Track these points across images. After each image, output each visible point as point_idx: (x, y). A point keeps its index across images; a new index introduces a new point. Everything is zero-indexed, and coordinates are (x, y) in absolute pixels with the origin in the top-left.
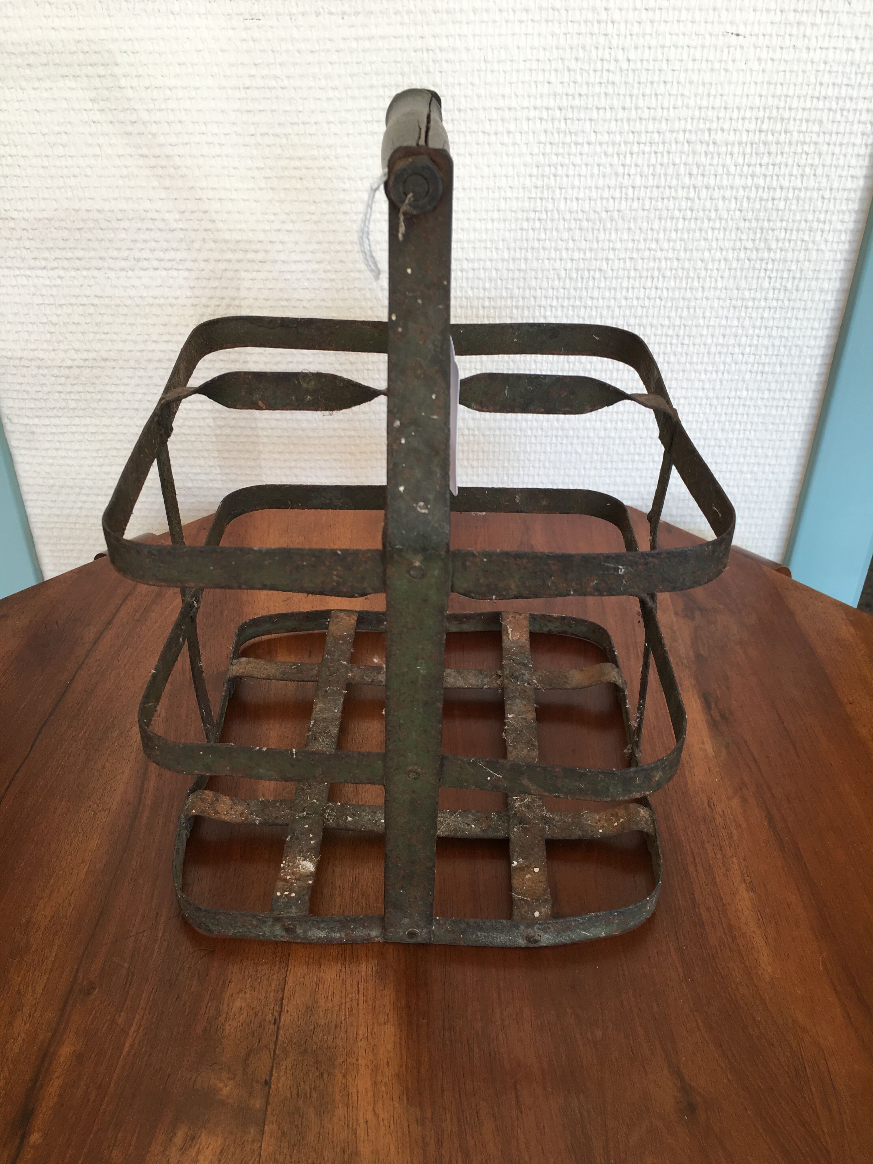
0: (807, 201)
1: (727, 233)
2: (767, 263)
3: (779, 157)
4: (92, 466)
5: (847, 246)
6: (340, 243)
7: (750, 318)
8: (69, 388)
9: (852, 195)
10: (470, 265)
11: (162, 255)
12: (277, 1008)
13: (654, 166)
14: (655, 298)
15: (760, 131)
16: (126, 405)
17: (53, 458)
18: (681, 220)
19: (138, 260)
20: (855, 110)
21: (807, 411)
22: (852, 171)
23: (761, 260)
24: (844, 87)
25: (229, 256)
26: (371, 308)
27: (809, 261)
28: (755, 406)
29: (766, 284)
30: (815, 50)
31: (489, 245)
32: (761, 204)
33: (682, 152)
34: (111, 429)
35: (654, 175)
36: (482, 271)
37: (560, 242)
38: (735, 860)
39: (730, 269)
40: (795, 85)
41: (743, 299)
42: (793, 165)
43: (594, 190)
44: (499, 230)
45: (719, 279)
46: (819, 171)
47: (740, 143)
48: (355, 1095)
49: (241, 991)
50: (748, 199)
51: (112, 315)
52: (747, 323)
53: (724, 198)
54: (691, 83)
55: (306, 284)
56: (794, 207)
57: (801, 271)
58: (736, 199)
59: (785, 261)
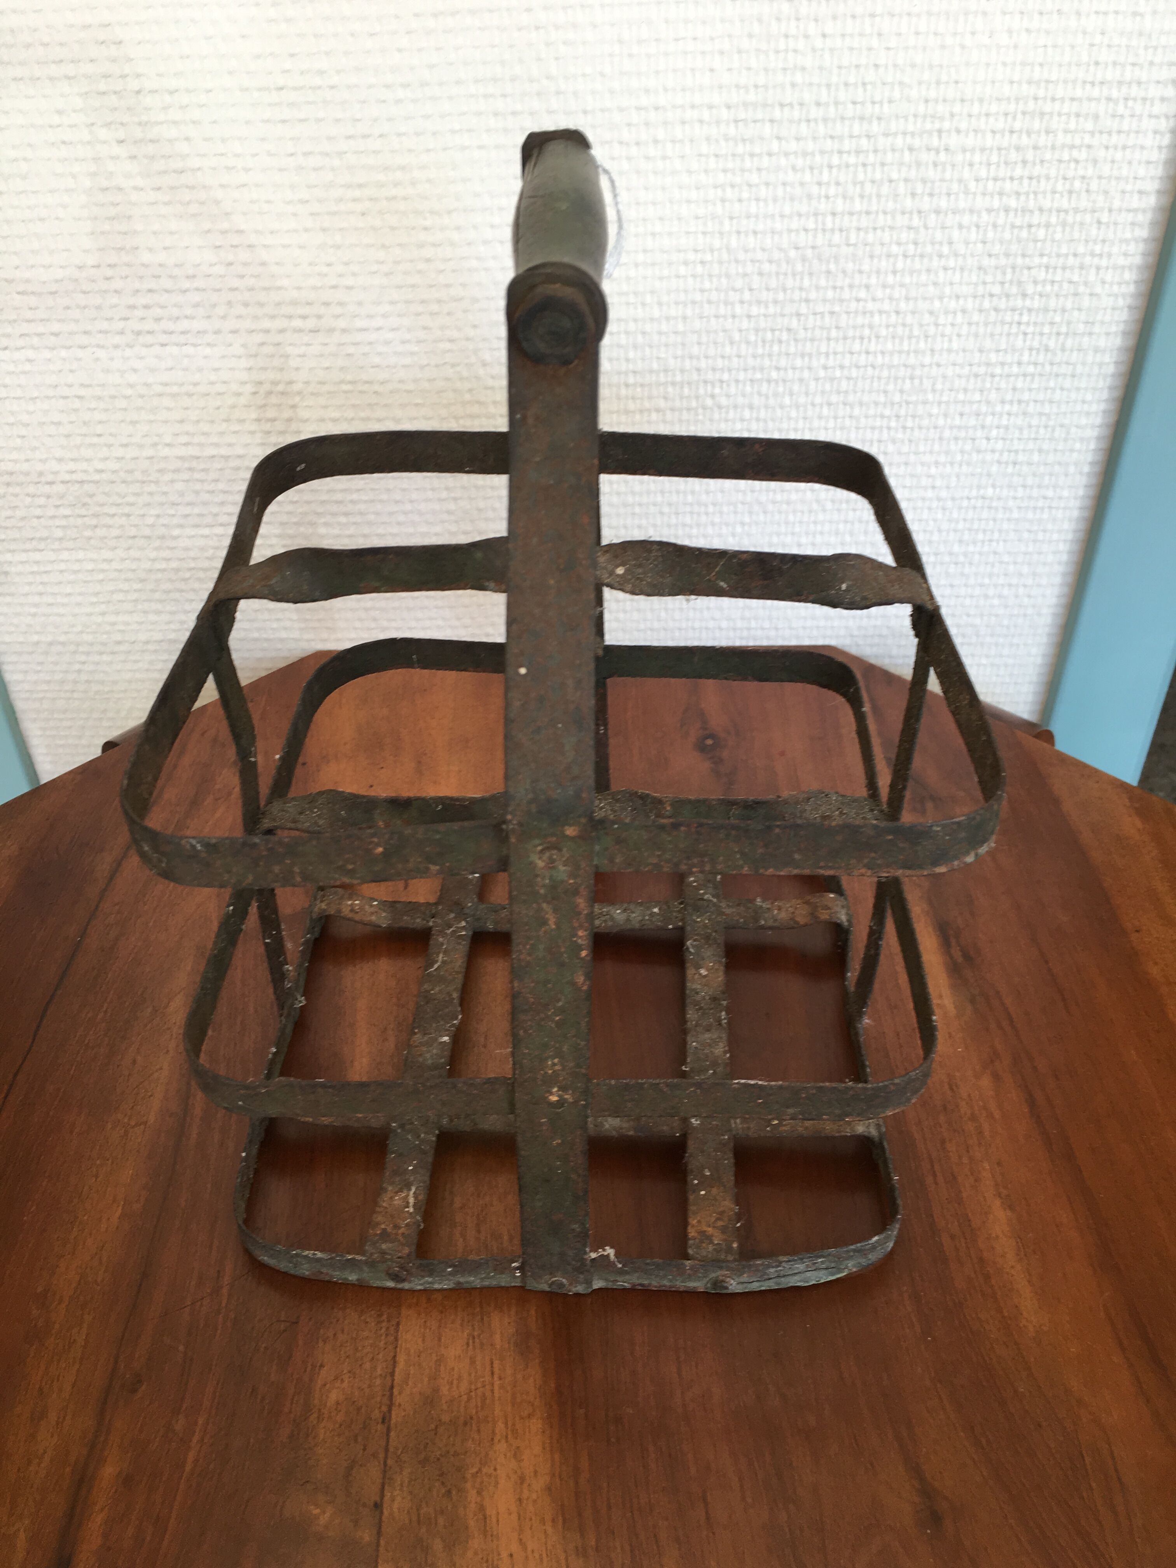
0: (1077, 227)
1: (966, 274)
2: (1021, 314)
3: (1038, 167)
4: (91, 614)
5: (1132, 288)
6: (423, 302)
7: (998, 389)
8: (51, 512)
9: (1140, 217)
11: (171, 326)
12: (386, 1400)
13: (862, 183)
14: (866, 366)
15: (1012, 132)
16: (133, 532)
17: (36, 605)
18: (901, 258)
19: (139, 333)
20: (1144, 99)
21: (1076, 513)
22: (1139, 185)
23: (1013, 310)
24: (1129, 68)
25: (266, 324)
27: (1079, 310)
29: (1019, 343)
30: (1088, 15)
31: (632, 299)
32: (1012, 233)
33: (901, 164)
34: (115, 565)
35: (862, 196)
36: (623, 336)
37: (731, 293)
38: (986, 1165)
39: (970, 324)
40: (1060, 65)
41: (988, 364)
42: (1057, 178)
43: (777, 218)
44: (645, 278)
45: (955, 338)
46: (1094, 186)
47: (983, 150)
48: (494, 1520)
49: (336, 1378)
50: (995, 226)
51: (106, 410)
52: (993, 396)
53: (961, 227)
54: (913, 66)
55: (377, 360)
56: (1058, 236)
57: (1069, 323)
58: (978, 226)
59: (1046, 310)
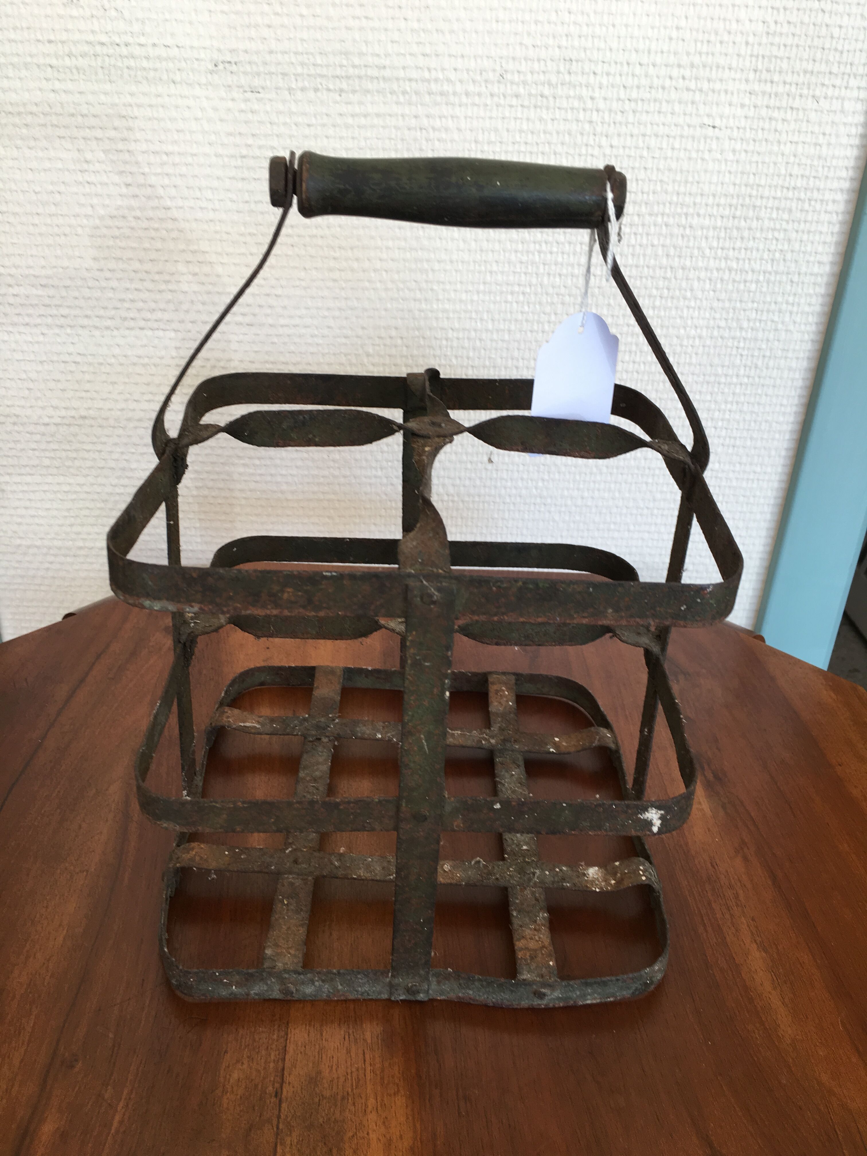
0: (777, 284)
1: (702, 312)
2: (739, 342)
3: (751, 242)
4: (62, 525)
5: (814, 328)
6: (329, 309)
7: (723, 393)
8: (43, 446)
9: (819, 279)
10: (455, 335)
11: (148, 315)
12: (278, 1079)
13: (633, 246)
14: (632, 372)
15: (734, 217)
16: (102, 464)
17: (22, 516)
18: (658, 298)
19: (125, 319)
20: (822, 201)
21: (776, 485)
22: (819, 258)
23: (734, 338)
24: (812, 179)
27: (778, 340)
28: (726, 479)
29: (738, 362)
30: (785, 144)
31: (474, 315)
32: (733, 286)
33: (660, 234)
34: (86, 489)
35: (633, 255)
36: (466, 341)
37: (542, 315)
38: (743, 919)
39: (704, 346)
40: (767, 175)
41: (716, 375)
42: (764, 251)
43: (576, 267)
44: (483, 301)
45: (694, 355)
46: (789, 256)
47: (715, 228)
49: (238, 1061)
50: (722, 280)
51: (94, 373)
52: (719, 398)
53: (699, 279)
54: (670, 170)
55: (292, 348)
56: (764, 289)
57: (771, 350)
58: (710, 280)
59: (756, 340)
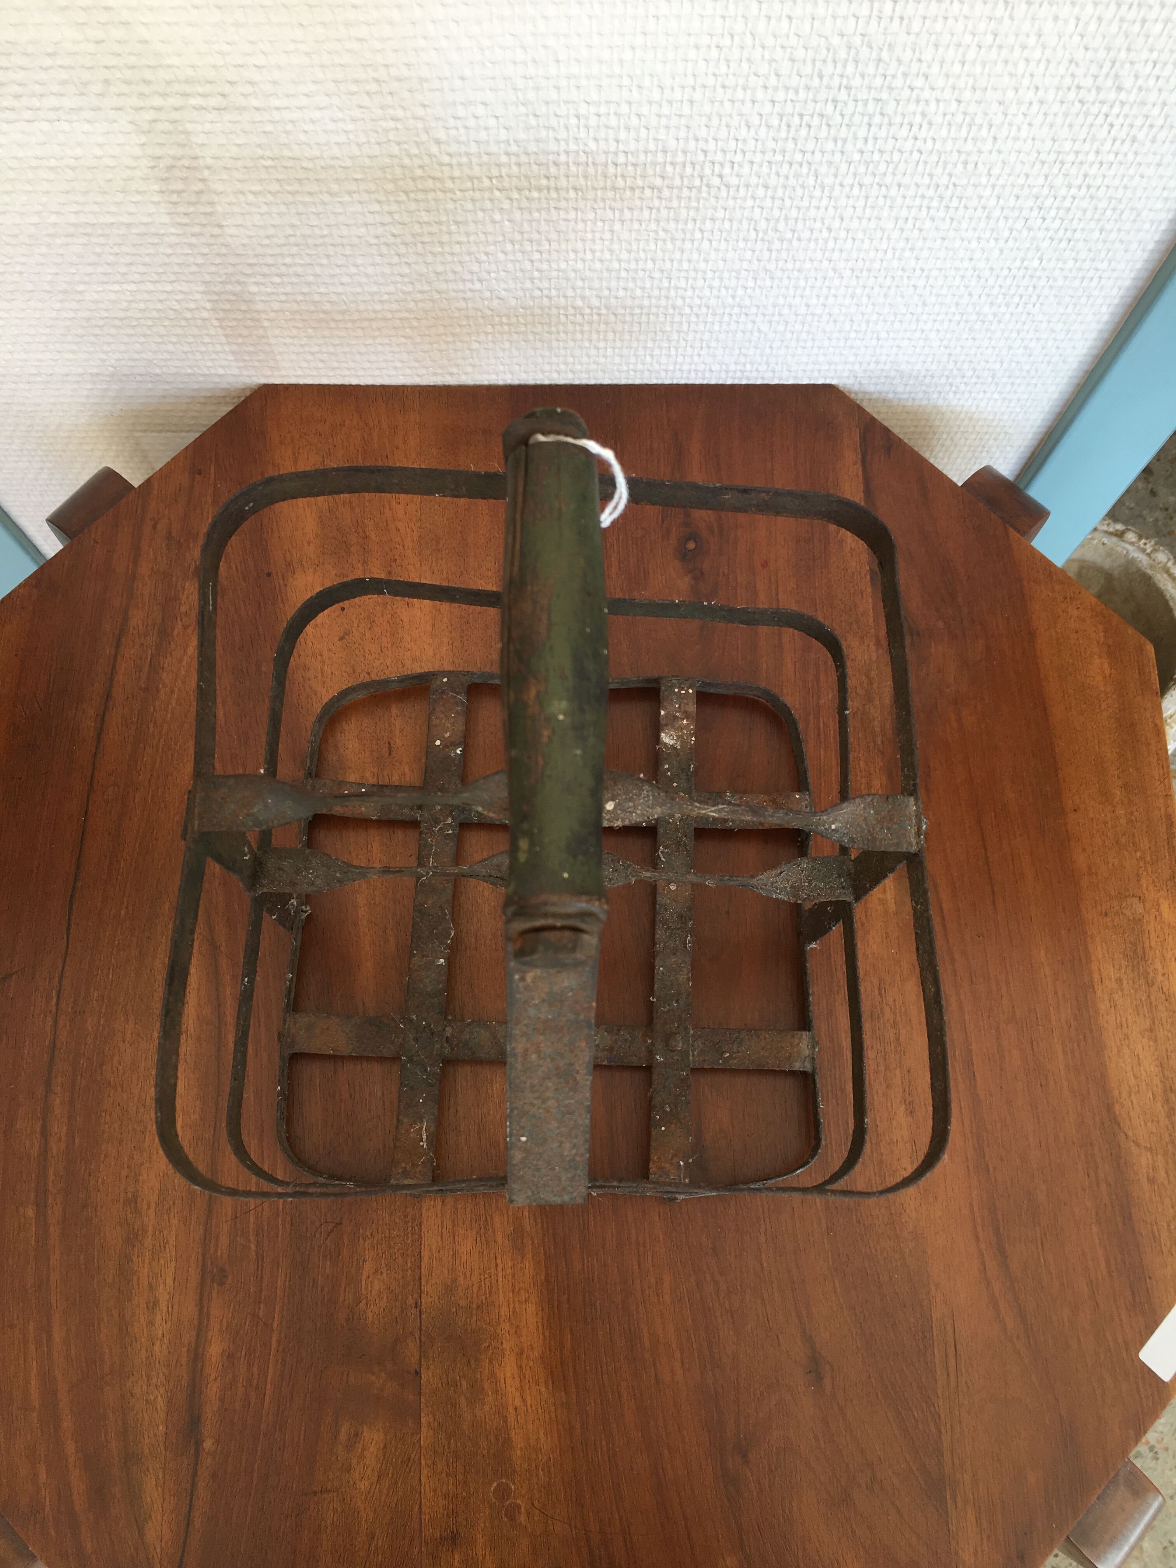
1: (1052, 66)
7: (1066, 175)
12: (416, 1289)
14: (911, 152)
16: (30, 287)
18: (973, 48)
23: (1103, 102)
26: (421, 167)
28: (1048, 277)
49: (376, 1271)
52: (1059, 181)
53: (1056, 19)
58: (1078, 19)
